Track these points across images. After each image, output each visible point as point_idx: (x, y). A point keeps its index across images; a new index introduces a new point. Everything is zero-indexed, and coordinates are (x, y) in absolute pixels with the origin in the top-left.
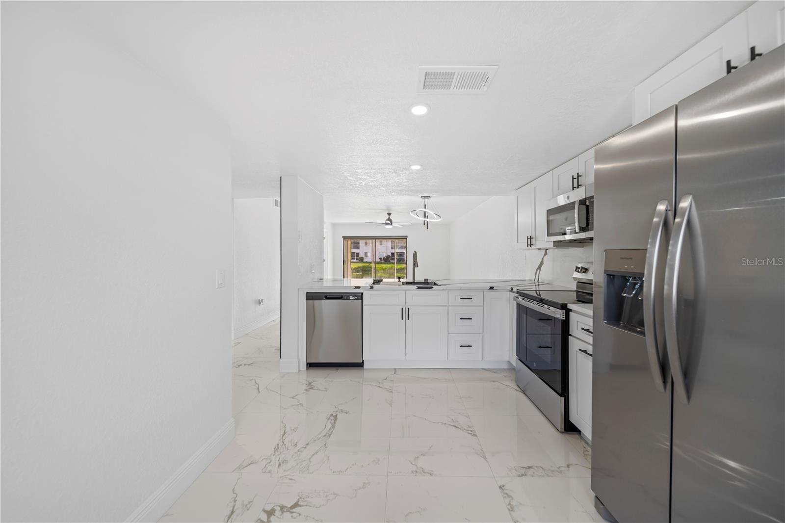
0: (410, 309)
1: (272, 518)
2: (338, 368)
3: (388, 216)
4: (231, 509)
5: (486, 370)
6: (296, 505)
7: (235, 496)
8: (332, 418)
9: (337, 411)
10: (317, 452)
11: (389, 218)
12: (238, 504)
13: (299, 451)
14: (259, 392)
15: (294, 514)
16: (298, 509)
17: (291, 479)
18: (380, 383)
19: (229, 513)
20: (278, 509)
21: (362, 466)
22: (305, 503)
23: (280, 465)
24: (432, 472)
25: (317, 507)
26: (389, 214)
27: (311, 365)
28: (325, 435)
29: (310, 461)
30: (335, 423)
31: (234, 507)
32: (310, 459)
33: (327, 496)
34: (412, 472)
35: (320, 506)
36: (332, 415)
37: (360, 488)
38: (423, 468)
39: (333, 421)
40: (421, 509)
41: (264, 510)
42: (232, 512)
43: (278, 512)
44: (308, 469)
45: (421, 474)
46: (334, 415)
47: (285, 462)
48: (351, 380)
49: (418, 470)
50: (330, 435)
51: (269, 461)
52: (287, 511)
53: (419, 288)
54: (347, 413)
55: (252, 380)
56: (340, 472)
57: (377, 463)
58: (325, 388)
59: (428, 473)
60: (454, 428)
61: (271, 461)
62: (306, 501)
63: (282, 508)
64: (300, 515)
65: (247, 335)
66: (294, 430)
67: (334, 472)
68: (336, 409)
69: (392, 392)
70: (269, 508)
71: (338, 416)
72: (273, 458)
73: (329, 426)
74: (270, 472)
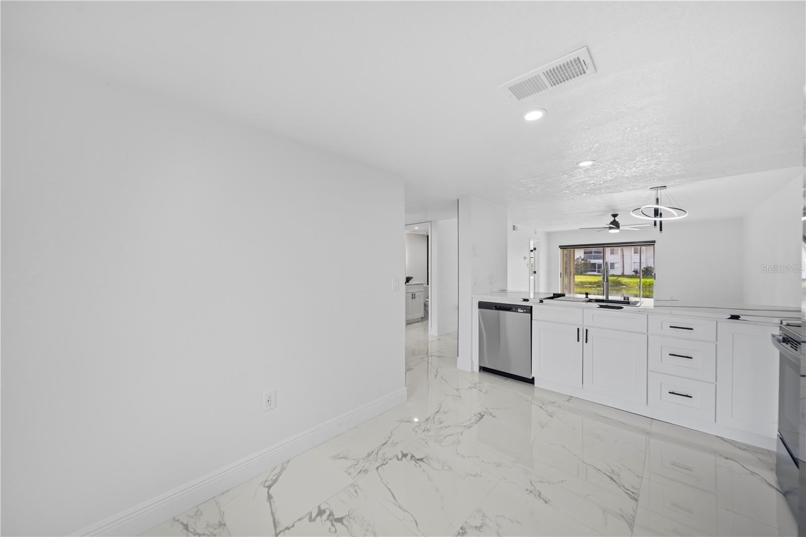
0: (588, 331)
1: (404, 459)
2: (508, 378)
3: (613, 218)
4: (386, 441)
5: (725, 441)
6: (421, 460)
7: (391, 435)
8: (479, 416)
9: (486, 413)
10: (453, 435)
11: (614, 220)
12: (390, 441)
13: (441, 428)
14: (436, 378)
15: (417, 464)
16: (420, 463)
17: (426, 443)
18: (543, 404)
19: (383, 442)
20: (410, 455)
21: (483, 461)
22: (427, 462)
23: (424, 430)
24: (548, 501)
25: (433, 469)
26: (615, 216)
27: (483, 369)
28: (466, 426)
29: (445, 438)
30: (479, 420)
31: (387, 441)
32: (446, 436)
33: (444, 466)
34: (527, 490)
35: (435, 469)
36: (480, 414)
37: (471, 475)
38: (540, 493)
39: (478, 419)
40: (516, 521)
41: (402, 452)
42: (386, 443)
43: (409, 457)
44: (440, 442)
45: (535, 496)
46: (482, 414)
47: (428, 430)
48: (514, 393)
49: (534, 492)
50: (470, 427)
51: (419, 425)
52: (414, 460)
53: (601, 307)
54: (494, 417)
55: (435, 368)
56: (462, 456)
57: (497, 466)
58: (487, 391)
59: (544, 500)
60: (609, 478)
61: (420, 426)
62: (429, 461)
63: (412, 456)
64: (420, 466)
65: (448, 334)
66: (445, 413)
67: (458, 454)
68: (486, 411)
69: (552, 416)
70: (405, 452)
71: (485, 416)
72: (422, 424)
73: (473, 420)
74: (416, 432)
